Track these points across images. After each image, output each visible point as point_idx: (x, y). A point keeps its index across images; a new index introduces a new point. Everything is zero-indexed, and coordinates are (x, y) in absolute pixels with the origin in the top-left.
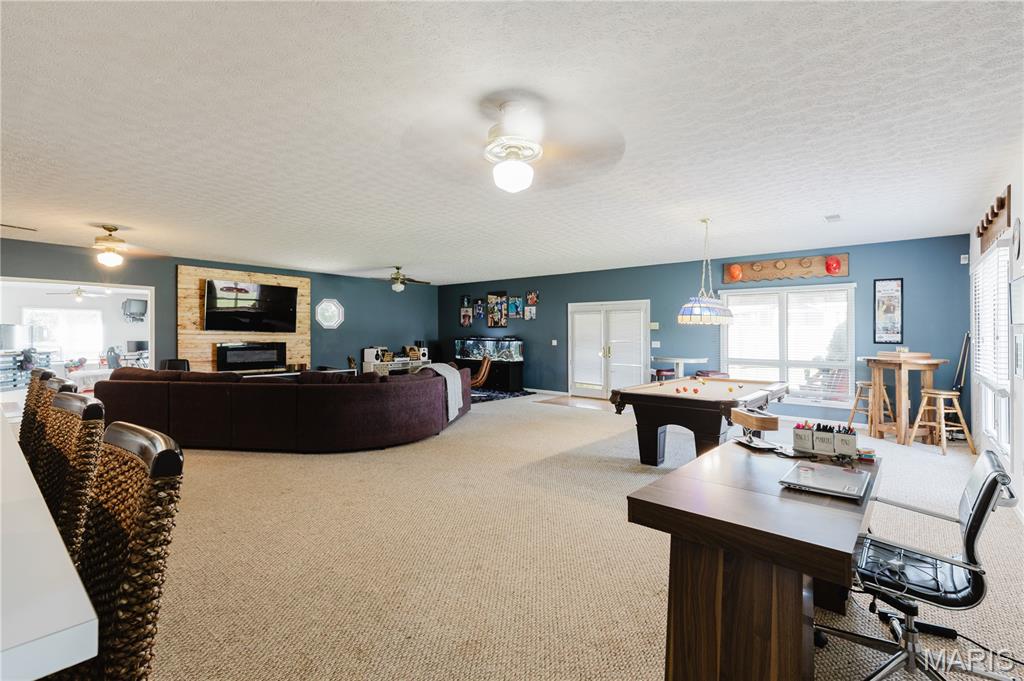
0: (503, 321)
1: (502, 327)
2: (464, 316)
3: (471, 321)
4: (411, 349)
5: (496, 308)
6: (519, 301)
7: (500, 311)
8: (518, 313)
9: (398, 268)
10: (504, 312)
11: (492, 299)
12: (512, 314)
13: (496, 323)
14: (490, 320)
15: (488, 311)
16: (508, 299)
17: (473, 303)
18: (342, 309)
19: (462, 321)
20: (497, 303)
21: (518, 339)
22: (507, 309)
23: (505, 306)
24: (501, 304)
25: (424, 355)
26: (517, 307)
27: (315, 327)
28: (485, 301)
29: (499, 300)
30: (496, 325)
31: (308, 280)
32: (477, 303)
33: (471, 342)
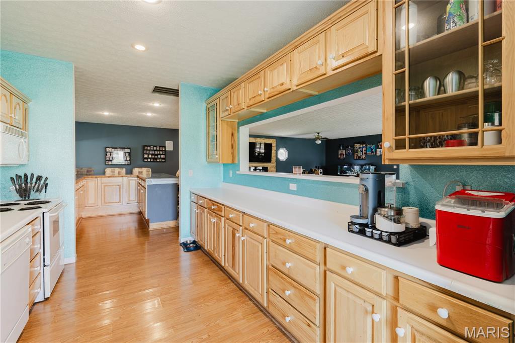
0: (364, 156)
1: (362, 159)
2: (341, 154)
3: (345, 156)
4: (315, 170)
5: (359, 150)
6: (373, 146)
7: (362, 151)
8: (372, 152)
9: (318, 133)
10: (364, 152)
11: (357, 146)
12: (369, 153)
13: (359, 157)
14: (355, 156)
15: (354, 151)
16: (366, 146)
17: (345, 148)
18: (287, 152)
19: (339, 156)
20: (360, 148)
21: (373, 165)
22: (366, 150)
23: (364, 149)
24: (362, 148)
25: (321, 173)
26: (372, 150)
27: (277, 160)
28: (353, 146)
29: (361, 146)
30: (359, 158)
31: (275, 140)
32: (348, 148)
33: (346, 167)
